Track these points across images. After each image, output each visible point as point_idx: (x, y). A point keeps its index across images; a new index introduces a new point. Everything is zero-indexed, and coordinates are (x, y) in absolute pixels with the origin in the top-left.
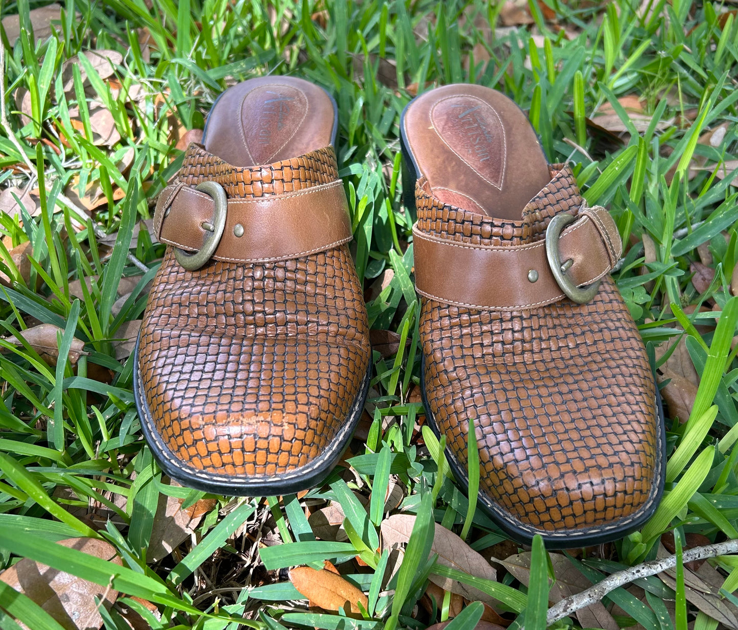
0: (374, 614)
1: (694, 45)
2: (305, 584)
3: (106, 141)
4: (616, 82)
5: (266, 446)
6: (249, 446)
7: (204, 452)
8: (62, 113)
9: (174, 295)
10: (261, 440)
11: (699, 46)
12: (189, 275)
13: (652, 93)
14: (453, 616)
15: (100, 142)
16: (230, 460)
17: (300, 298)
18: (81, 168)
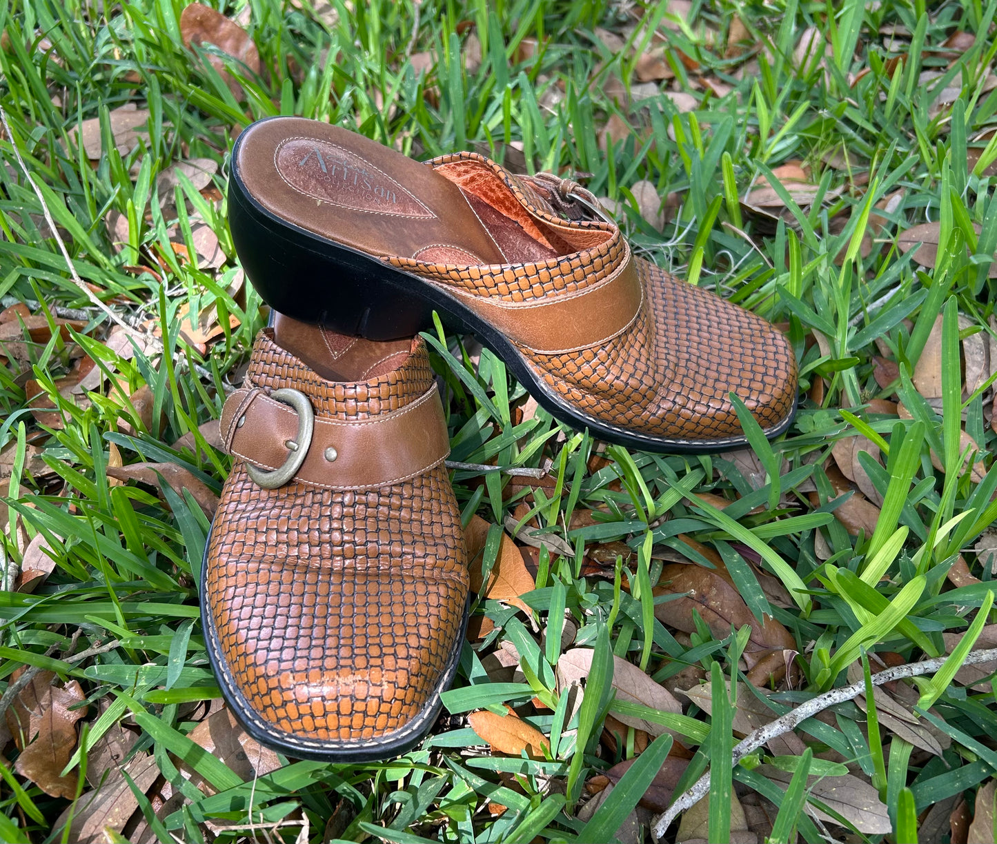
0: (558, 756)
1: (860, 98)
2: (485, 729)
3: (211, 263)
4: (776, 146)
5: (363, 708)
6: (345, 709)
7: (294, 715)
8: (161, 236)
9: (248, 518)
10: (358, 702)
11: (866, 98)
12: (264, 494)
13: (816, 157)
14: (638, 752)
15: (204, 265)
16: (324, 724)
17: (394, 526)
18: (185, 294)
